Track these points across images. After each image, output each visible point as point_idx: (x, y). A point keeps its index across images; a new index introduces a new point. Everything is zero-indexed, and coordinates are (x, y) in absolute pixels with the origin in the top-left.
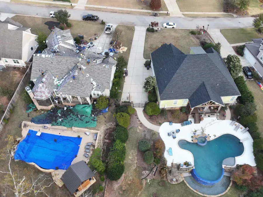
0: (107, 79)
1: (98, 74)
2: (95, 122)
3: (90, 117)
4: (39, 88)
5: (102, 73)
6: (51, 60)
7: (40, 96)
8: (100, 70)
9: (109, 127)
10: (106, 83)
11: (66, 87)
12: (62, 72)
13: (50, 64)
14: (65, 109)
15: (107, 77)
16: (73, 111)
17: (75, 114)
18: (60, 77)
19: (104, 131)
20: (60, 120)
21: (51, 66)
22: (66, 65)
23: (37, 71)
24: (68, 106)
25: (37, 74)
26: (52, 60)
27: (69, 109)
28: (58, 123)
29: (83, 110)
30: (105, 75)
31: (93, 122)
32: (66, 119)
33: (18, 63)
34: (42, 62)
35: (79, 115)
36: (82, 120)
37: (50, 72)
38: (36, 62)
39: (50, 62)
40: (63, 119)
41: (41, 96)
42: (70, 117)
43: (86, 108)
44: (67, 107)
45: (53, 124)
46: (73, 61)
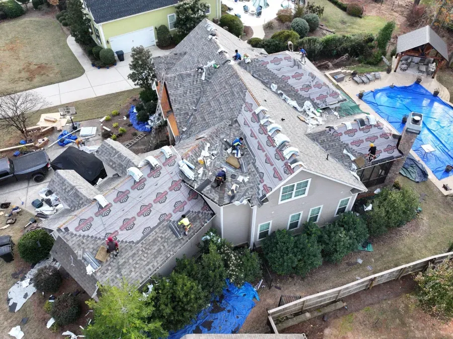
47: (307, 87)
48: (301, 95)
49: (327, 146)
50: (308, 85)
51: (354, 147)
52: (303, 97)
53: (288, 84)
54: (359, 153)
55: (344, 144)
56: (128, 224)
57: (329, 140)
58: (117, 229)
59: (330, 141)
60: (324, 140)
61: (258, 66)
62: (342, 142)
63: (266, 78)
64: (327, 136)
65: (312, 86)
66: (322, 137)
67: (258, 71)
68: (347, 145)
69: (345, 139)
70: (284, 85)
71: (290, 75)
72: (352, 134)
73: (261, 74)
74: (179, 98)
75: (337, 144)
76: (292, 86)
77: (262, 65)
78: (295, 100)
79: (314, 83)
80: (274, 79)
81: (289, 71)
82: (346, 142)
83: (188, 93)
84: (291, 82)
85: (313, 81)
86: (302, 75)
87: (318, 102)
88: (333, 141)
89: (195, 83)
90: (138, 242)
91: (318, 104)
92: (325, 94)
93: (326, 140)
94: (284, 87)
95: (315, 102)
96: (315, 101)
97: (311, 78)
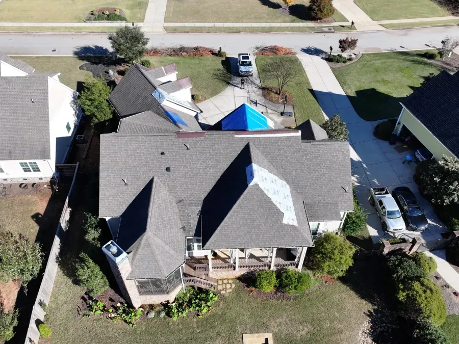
33: (37, 170)
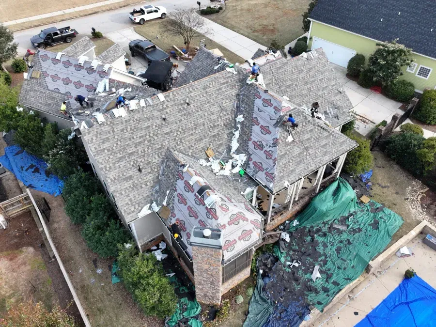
0: (332, 84)
1: (306, 83)
2: (387, 211)
3: (362, 211)
4: (219, 212)
5: (313, 77)
6: (156, 113)
7: (240, 239)
8: (302, 71)
9: (419, 199)
10: (338, 98)
11: (284, 155)
12: (215, 132)
13: (160, 127)
14: (288, 239)
15: (329, 79)
16: (312, 227)
17: (325, 229)
18: (220, 150)
19: (426, 215)
20: (316, 274)
21: (168, 130)
22: (214, 105)
23: (131, 178)
24: (282, 227)
25: (134, 187)
26: (160, 111)
27: (292, 230)
28: (326, 290)
29: (343, 199)
30: (321, 77)
31: (381, 214)
32: (325, 263)
34: (127, 135)
35: (335, 226)
36: (360, 230)
37: (180, 151)
38: (106, 145)
39: (159, 122)
40: (317, 267)
41: (246, 234)
42: (325, 246)
43: (343, 189)
44: (284, 230)
45: (319, 303)
46: (222, 81)
47: (260, 146)
48: (248, 146)
49: (166, 173)
50: (263, 145)
51: (176, 199)
52: (248, 149)
53: (252, 127)
54: (173, 206)
55: (175, 187)
56: (55, 78)
57: (173, 171)
58: (50, 74)
59: (172, 173)
60: (170, 167)
61: (251, 93)
62: (176, 184)
63: (245, 107)
64: (175, 167)
65: (264, 149)
66: (172, 164)
67: (247, 96)
68: (176, 191)
69: (180, 184)
70: (247, 125)
71: (262, 123)
72: (187, 189)
73: (245, 101)
74: (193, 68)
75: (172, 181)
76: (251, 132)
77: (254, 96)
78: (240, 144)
79: (268, 150)
80: (249, 113)
81: (264, 120)
82: (177, 188)
83: (200, 69)
84: (256, 129)
85: (270, 146)
86: (270, 133)
87: (252, 165)
88: (174, 175)
89: (209, 67)
90: (49, 90)
91: (249, 167)
92: (264, 166)
93: (171, 168)
94: (246, 127)
95: (249, 162)
96: (251, 163)
97: (272, 142)
